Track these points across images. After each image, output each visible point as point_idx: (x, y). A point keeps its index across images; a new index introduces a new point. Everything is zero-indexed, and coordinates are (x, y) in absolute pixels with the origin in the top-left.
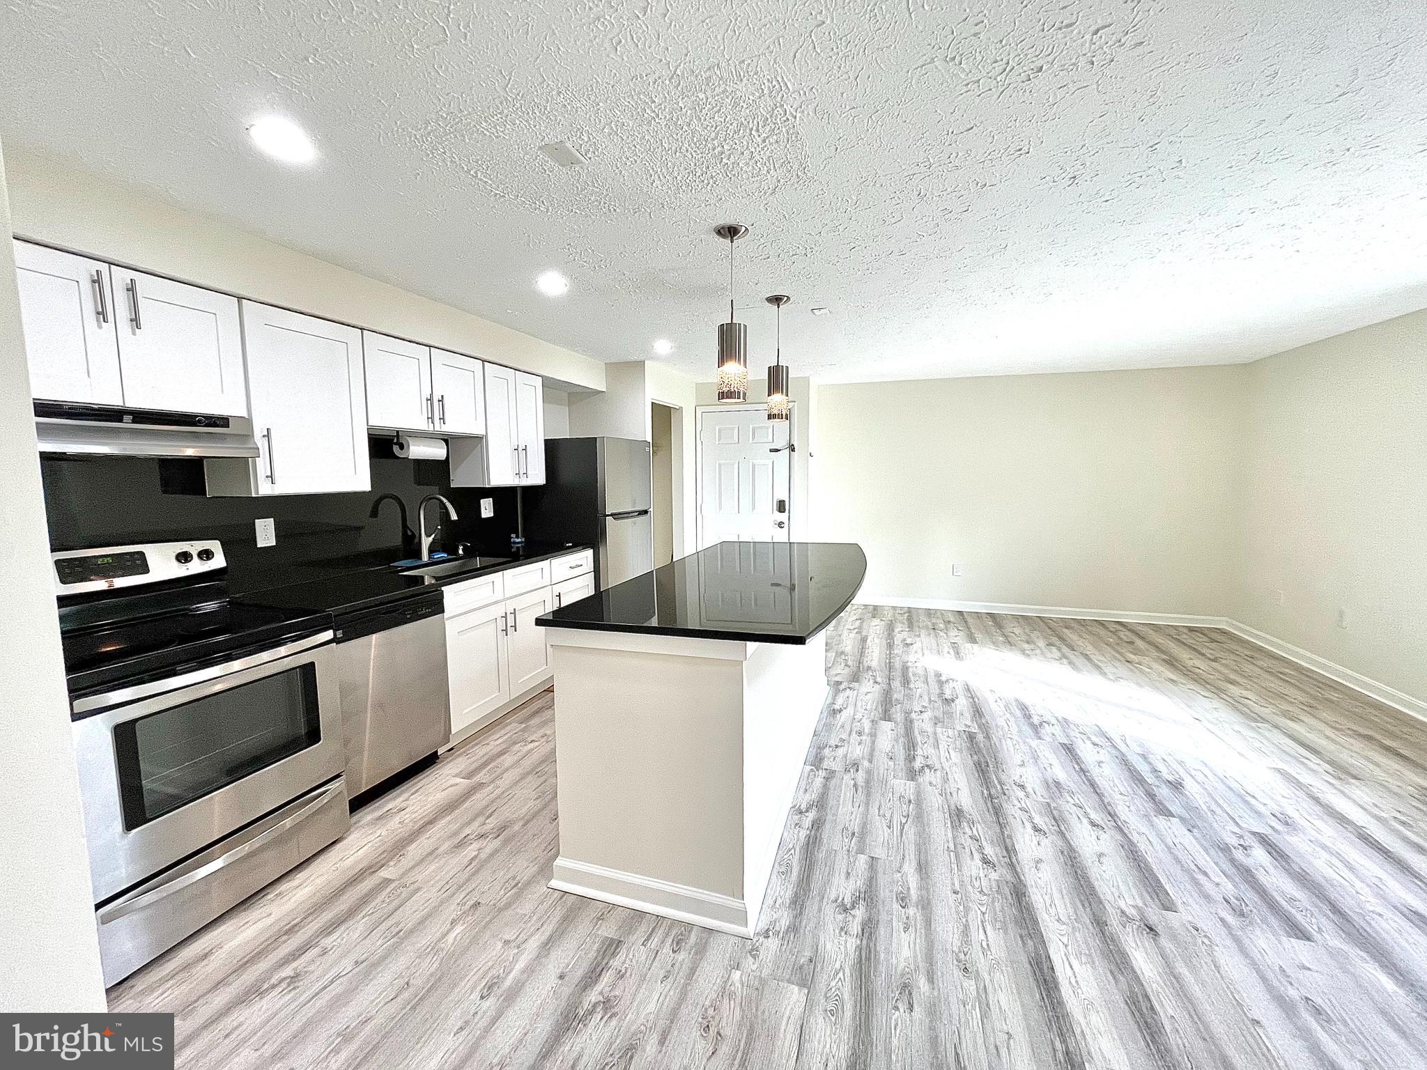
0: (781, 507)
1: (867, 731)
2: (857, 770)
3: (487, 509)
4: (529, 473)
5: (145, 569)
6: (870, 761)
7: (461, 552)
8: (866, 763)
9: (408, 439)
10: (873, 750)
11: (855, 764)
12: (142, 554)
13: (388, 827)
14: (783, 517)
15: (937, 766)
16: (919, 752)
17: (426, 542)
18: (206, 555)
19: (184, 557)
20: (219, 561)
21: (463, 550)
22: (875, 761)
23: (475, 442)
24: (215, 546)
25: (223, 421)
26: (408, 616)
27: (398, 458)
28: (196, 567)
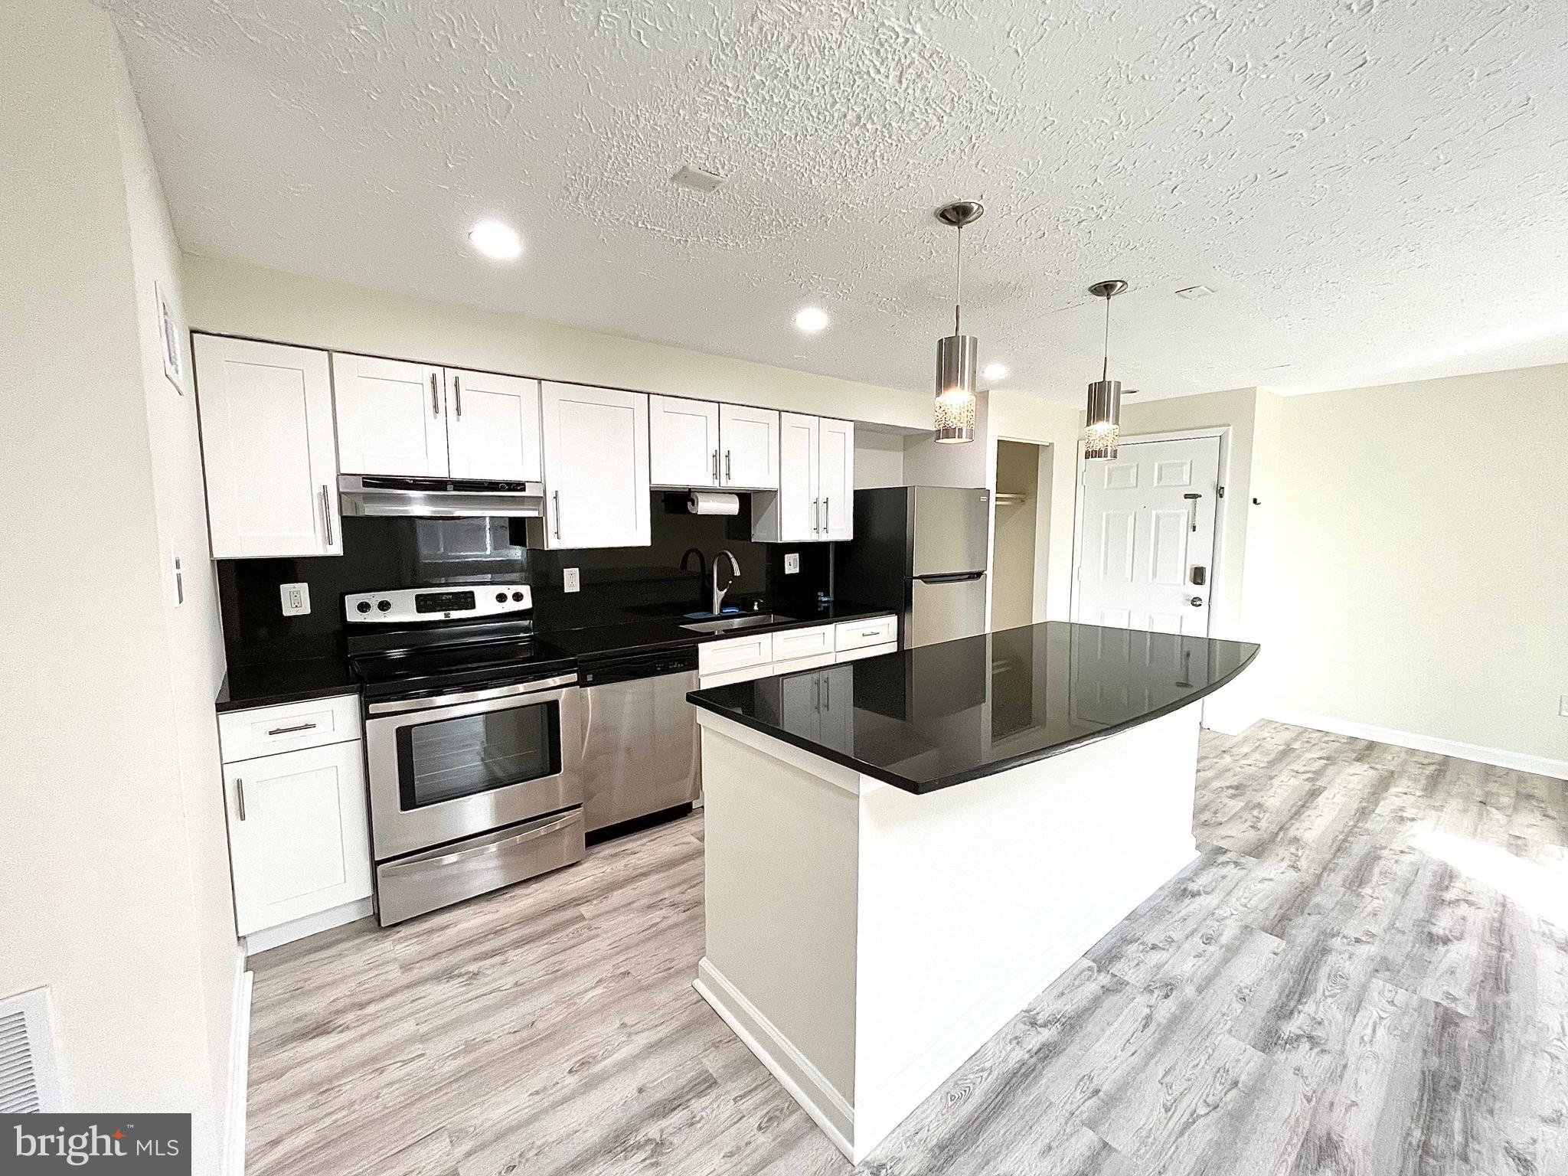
0: (1198, 576)
1: (1224, 940)
2: (1167, 996)
3: (792, 565)
4: (830, 528)
5: (472, 605)
6: (1200, 990)
7: (756, 608)
8: (1189, 991)
9: (698, 495)
10: (1216, 974)
11: (1170, 984)
12: (472, 593)
13: (614, 866)
14: (1201, 591)
15: (1333, 1045)
16: (1309, 1007)
17: (718, 595)
18: (518, 597)
19: (501, 598)
20: (527, 603)
21: (758, 606)
22: (1208, 994)
23: (770, 496)
24: (525, 590)
25: (519, 486)
26: (659, 669)
27: (690, 513)
28: (511, 606)
